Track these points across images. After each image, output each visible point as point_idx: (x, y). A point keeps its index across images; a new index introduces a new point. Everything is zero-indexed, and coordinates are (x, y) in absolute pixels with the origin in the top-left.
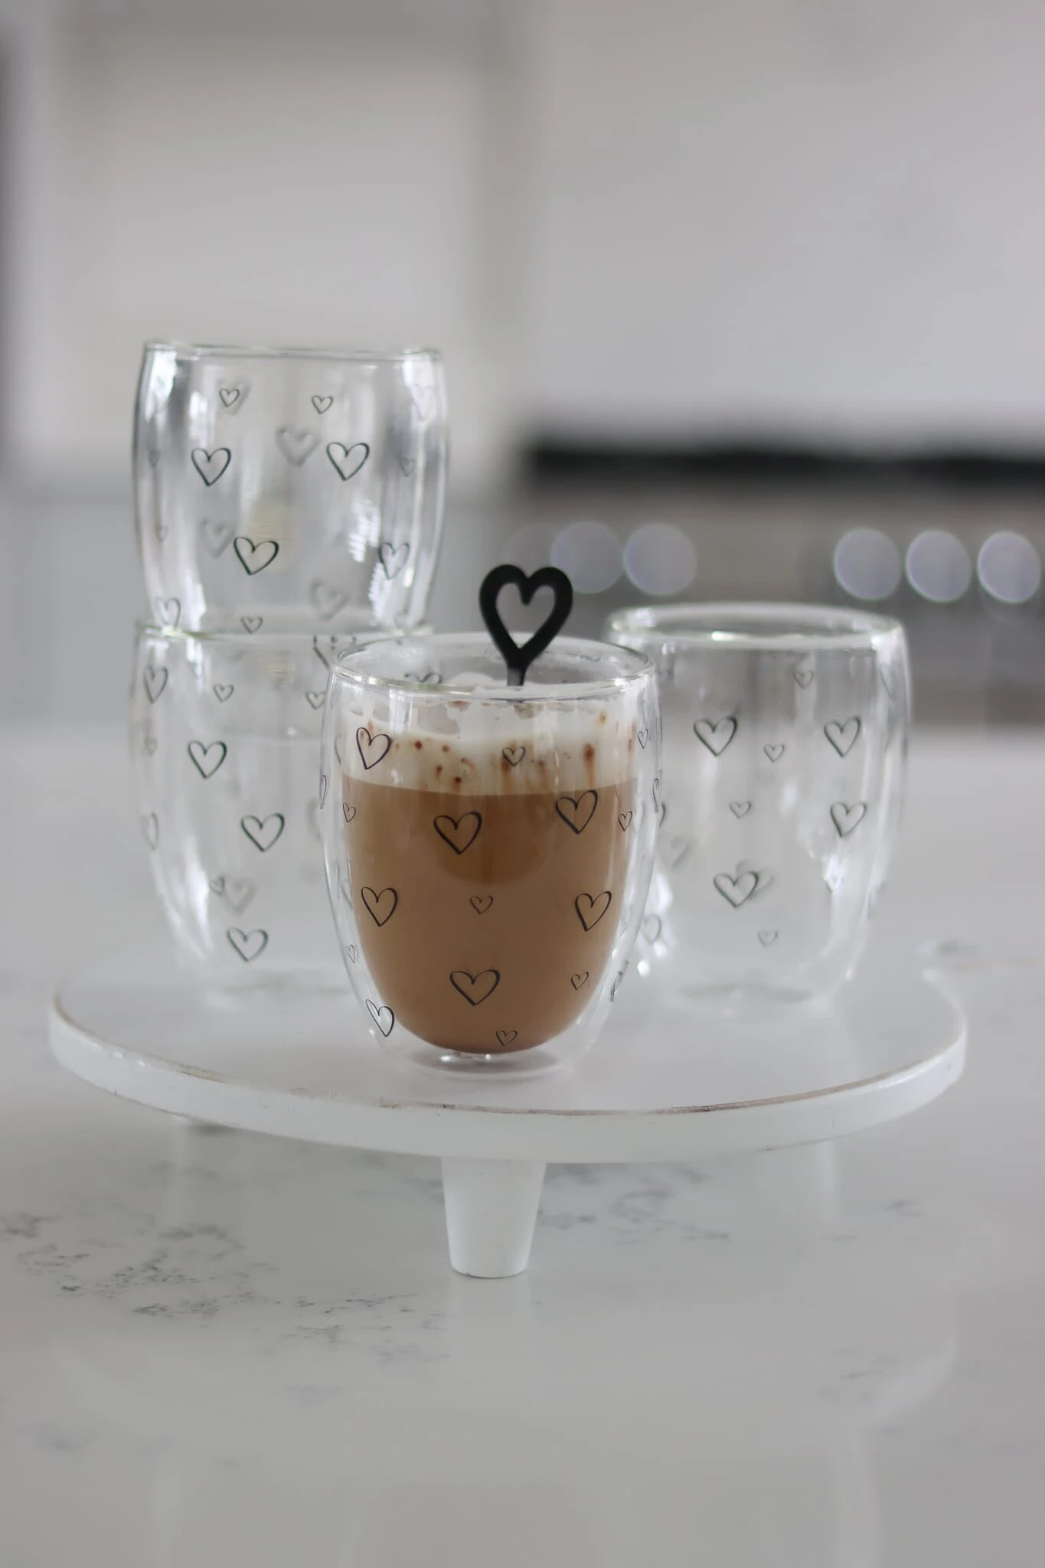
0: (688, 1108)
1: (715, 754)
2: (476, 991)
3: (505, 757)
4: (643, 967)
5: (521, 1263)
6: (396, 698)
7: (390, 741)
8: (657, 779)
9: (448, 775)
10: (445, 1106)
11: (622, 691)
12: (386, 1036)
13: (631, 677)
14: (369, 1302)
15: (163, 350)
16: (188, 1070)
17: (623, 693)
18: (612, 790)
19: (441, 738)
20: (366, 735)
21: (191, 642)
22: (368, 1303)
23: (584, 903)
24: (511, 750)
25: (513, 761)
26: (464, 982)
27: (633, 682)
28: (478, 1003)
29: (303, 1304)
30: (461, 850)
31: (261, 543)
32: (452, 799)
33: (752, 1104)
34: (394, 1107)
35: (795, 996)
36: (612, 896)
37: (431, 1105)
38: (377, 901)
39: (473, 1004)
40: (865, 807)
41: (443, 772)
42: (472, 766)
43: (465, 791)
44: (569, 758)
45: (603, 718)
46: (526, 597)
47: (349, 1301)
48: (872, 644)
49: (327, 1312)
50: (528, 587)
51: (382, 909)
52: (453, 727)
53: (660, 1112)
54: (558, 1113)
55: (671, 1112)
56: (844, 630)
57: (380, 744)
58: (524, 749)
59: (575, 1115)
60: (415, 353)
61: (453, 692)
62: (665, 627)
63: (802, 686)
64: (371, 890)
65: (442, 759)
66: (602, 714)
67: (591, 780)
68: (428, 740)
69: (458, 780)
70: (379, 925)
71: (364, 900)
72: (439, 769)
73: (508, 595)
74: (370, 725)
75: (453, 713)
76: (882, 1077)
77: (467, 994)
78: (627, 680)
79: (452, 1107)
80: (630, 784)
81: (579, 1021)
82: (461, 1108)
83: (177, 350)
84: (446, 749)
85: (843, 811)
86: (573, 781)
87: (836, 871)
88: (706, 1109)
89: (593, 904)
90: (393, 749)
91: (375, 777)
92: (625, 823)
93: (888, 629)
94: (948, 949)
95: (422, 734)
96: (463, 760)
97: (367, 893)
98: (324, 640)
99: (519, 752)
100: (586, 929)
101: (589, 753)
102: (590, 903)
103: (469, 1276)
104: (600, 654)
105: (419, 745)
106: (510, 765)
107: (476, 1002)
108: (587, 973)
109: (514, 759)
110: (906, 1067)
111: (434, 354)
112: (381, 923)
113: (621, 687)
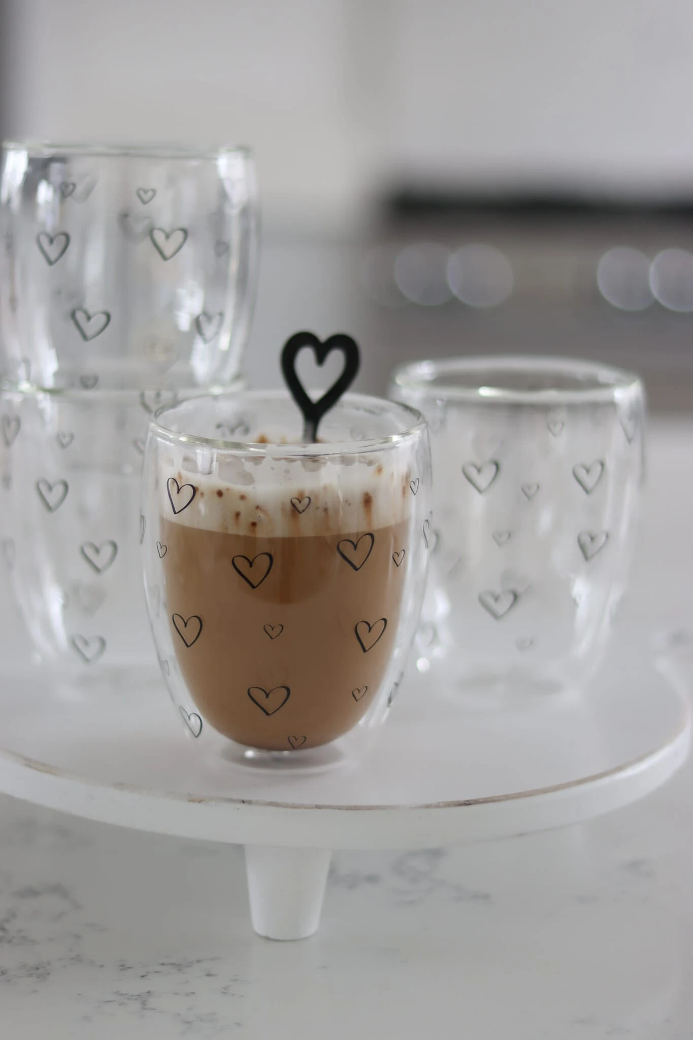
0: (453, 802)
1: (480, 491)
2: (271, 703)
3: (293, 505)
4: (422, 664)
5: (312, 926)
6: (202, 455)
7: (195, 490)
8: (427, 521)
9: (245, 519)
10: (243, 802)
11: (397, 446)
12: (196, 737)
13: (405, 434)
14: (179, 965)
15: (17, 149)
16: (29, 763)
17: (398, 447)
18: (386, 531)
19: (240, 488)
20: (177, 484)
21: (41, 396)
22: (179, 967)
23: (362, 629)
24: (298, 499)
25: (300, 509)
26: (259, 695)
27: (407, 437)
28: (272, 714)
29: (123, 967)
30: (255, 585)
31: (95, 315)
32: (250, 541)
33: (508, 798)
34: (200, 802)
35: (552, 687)
36: (388, 621)
37: (231, 800)
38: (186, 626)
39: (268, 714)
40: (607, 536)
41: (242, 516)
42: (265, 512)
43: (262, 533)
44: (350, 505)
45: (380, 470)
46: (321, 358)
47: (163, 964)
48: (613, 397)
49: (143, 976)
50: (322, 351)
51: (190, 633)
52: (248, 478)
53: (427, 807)
54: (340, 808)
55: (438, 806)
56: (593, 384)
57: (187, 492)
58: (309, 498)
59: (355, 810)
60: (230, 150)
61: (252, 449)
62: (442, 380)
63: (554, 435)
64: (180, 616)
65: (241, 507)
66: (379, 466)
67: (369, 523)
68: (228, 489)
69: (254, 524)
70: (188, 646)
71: (175, 624)
72: (238, 515)
73: (305, 357)
74: (180, 476)
75: (249, 466)
76: (619, 769)
77: (262, 706)
78: (403, 437)
79: (250, 802)
80: (403, 526)
81: (362, 722)
82: (257, 803)
83: (29, 149)
84: (243, 497)
85: (589, 539)
86: (353, 524)
87: (581, 589)
88: (468, 803)
89: (370, 629)
90: (198, 495)
91: (185, 519)
92: (398, 560)
93: (629, 383)
94: (678, 639)
95: (222, 484)
96: (258, 507)
97: (177, 619)
98: (150, 394)
99: (306, 501)
100: (365, 651)
101: (368, 500)
102: (368, 629)
103: (267, 939)
104: (383, 410)
105: (220, 494)
106: (297, 513)
107: (270, 713)
108: (367, 687)
109: (300, 507)
110: (640, 759)
111: (245, 150)
112: (189, 645)
113: (397, 442)
